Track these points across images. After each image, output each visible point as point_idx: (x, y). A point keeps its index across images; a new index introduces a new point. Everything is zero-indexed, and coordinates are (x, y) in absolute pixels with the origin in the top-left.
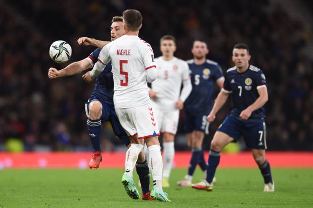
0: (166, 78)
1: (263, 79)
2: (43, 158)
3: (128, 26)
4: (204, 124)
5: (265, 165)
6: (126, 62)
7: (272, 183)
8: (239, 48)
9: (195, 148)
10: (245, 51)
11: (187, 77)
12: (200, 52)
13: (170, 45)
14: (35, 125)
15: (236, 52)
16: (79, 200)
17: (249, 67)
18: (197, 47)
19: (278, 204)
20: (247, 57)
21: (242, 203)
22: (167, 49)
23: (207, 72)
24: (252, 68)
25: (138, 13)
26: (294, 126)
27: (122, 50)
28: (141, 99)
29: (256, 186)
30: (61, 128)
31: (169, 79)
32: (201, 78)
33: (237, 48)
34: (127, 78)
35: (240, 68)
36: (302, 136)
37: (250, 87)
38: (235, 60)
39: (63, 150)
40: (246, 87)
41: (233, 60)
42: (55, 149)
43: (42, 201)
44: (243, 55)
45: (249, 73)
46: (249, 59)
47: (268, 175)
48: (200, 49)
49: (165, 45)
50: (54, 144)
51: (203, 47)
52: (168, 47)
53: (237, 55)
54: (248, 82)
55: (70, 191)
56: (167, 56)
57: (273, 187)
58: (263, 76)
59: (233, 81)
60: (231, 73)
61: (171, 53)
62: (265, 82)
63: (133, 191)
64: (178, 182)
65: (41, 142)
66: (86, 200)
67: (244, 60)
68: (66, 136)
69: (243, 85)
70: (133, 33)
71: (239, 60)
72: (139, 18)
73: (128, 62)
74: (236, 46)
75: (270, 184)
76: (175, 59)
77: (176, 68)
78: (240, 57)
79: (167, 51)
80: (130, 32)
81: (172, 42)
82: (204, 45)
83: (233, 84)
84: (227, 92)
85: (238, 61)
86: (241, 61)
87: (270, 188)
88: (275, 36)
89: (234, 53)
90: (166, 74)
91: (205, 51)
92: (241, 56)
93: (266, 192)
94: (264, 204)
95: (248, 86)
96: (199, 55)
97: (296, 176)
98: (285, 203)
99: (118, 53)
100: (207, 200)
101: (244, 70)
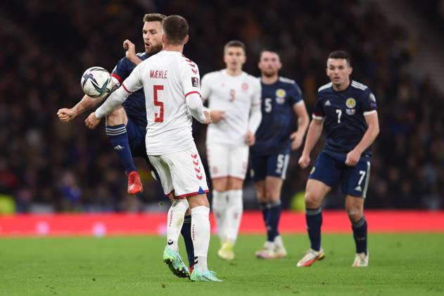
0: (231, 101)
1: (372, 102)
2: (43, 222)
3: (167, 38)
4: (280, 166)
5: (361, 224)
6: (161, 88)
7: (366, 254)
8: (336, 57)
9: (272, 202)
10: (344, 62)
11: (258, 101)
12: (270, 67)
13: (238, 54)
14: (31, 175)
15: (333, 64)
16: (94, 280)
17: (351, 83)
18: (266, 60)
19: (372, 283)
20: (348, 70)
21: (323, 283)
22: (234, 60)
23: (281, 94)
24: (355, 84)
25: (182, 20)
26: (394, 174)
27: (157, 71)
28: (180, 141)
29: (342, 259)
30: (68, 179)
31: (235, 102)
32: (273, 103)
33: (332, 57)
34: (162, 110)
35: (338, 86)
36: (406, 187)
37: (353, 111)
38: (331, 74)
39: (71, 209)
40: (348, 111)
41: (328, 74)
42: (59, 209)
43: (42, 282)
44: (341, 67)
45: (351, 92)
46: (350, 73)
47: (363, 239)
48: (270, 63)
49: (231, 54)
50: (58, 201)
51: (273, 60)
52: (235, 57)
53: (333, 68)
54: (351, 103)
55: (81, 268)
56: (234, 70)
57: (367, 260)
58: (372, 97)
59: (328, 103)
60: (324, 92)
61: (239, 66)
62: (375, 105)
63: (180, 269)
64: (257, 253)
65: (39, 200)
66: (104, 280)
67: (343, 74)
68: (76, 191)
69: (344, 108)
70: (174, 47)
71: (336, 74)
72: (183, 26)
73: (164, 88)
74: (331, 54)
75: (363, 255)
76: (244, 75)
77: (245, 87)
78: (337, 71)
79: (234, 63)
80: (171, 46)
81: (240, 50)
82: (275, 56)
83: (328, 107)
84: (319, 118)
85: (334, 76)
86: (339, 75)
87: (363, 261)
88: (368, 47)
89: (328, 64)
90: (232, 94)
91: (277, 65)
92: (339, 69)
93: (356, 267)
94: (353, 284)
95: (351, 109)
96: (269, 71)
97: (399, 245)
98: (383, 282)
99: (152, 75)
100: (274, 279)
101: (344, 87)
